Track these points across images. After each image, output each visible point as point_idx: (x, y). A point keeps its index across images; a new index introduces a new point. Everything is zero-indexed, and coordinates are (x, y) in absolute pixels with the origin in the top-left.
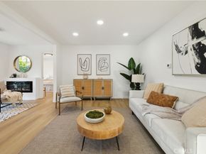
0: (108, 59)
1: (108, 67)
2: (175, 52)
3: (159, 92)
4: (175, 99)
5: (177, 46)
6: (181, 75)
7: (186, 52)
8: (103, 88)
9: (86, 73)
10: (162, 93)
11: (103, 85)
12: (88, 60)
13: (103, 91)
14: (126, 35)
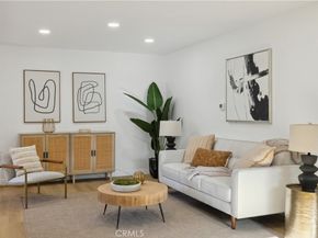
0: (101, 84)
1: (102, 103)
2: (229, 86)
3: (209, 148)
4: (228, 155)
5: (231, 78)
6: (236, 121)
7: (242, 91)
8: (93, 153)
9: (47, 117)
10: (213, 148)
11: (93, 147)
12: (50, 84)
13: (93, 159)
14: (149, 41)
